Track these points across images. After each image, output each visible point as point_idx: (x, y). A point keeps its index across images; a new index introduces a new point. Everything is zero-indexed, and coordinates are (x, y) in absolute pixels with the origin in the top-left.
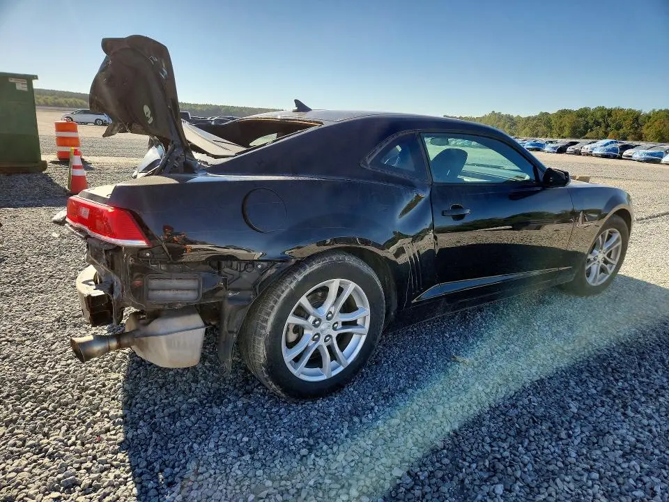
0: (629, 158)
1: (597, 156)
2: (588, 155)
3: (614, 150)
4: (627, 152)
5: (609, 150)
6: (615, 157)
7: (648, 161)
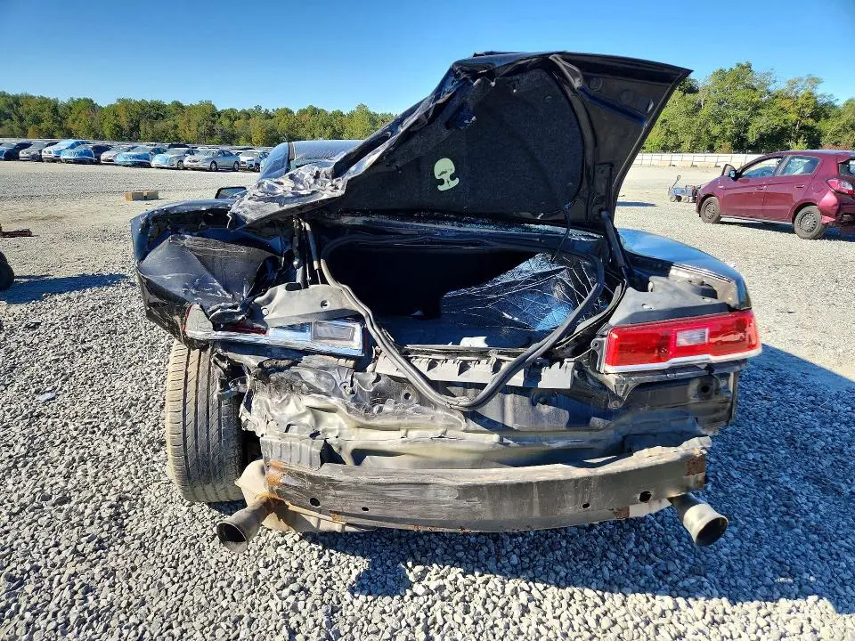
0: (110, 162)
1: (67, 161)
2: (54, 161)
3: (87, 153)
4: (104, 156)
5: (81, 154)
6: (92, 162)
7: (135, 165)
